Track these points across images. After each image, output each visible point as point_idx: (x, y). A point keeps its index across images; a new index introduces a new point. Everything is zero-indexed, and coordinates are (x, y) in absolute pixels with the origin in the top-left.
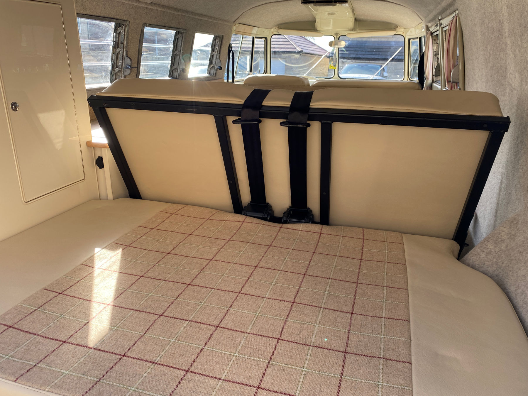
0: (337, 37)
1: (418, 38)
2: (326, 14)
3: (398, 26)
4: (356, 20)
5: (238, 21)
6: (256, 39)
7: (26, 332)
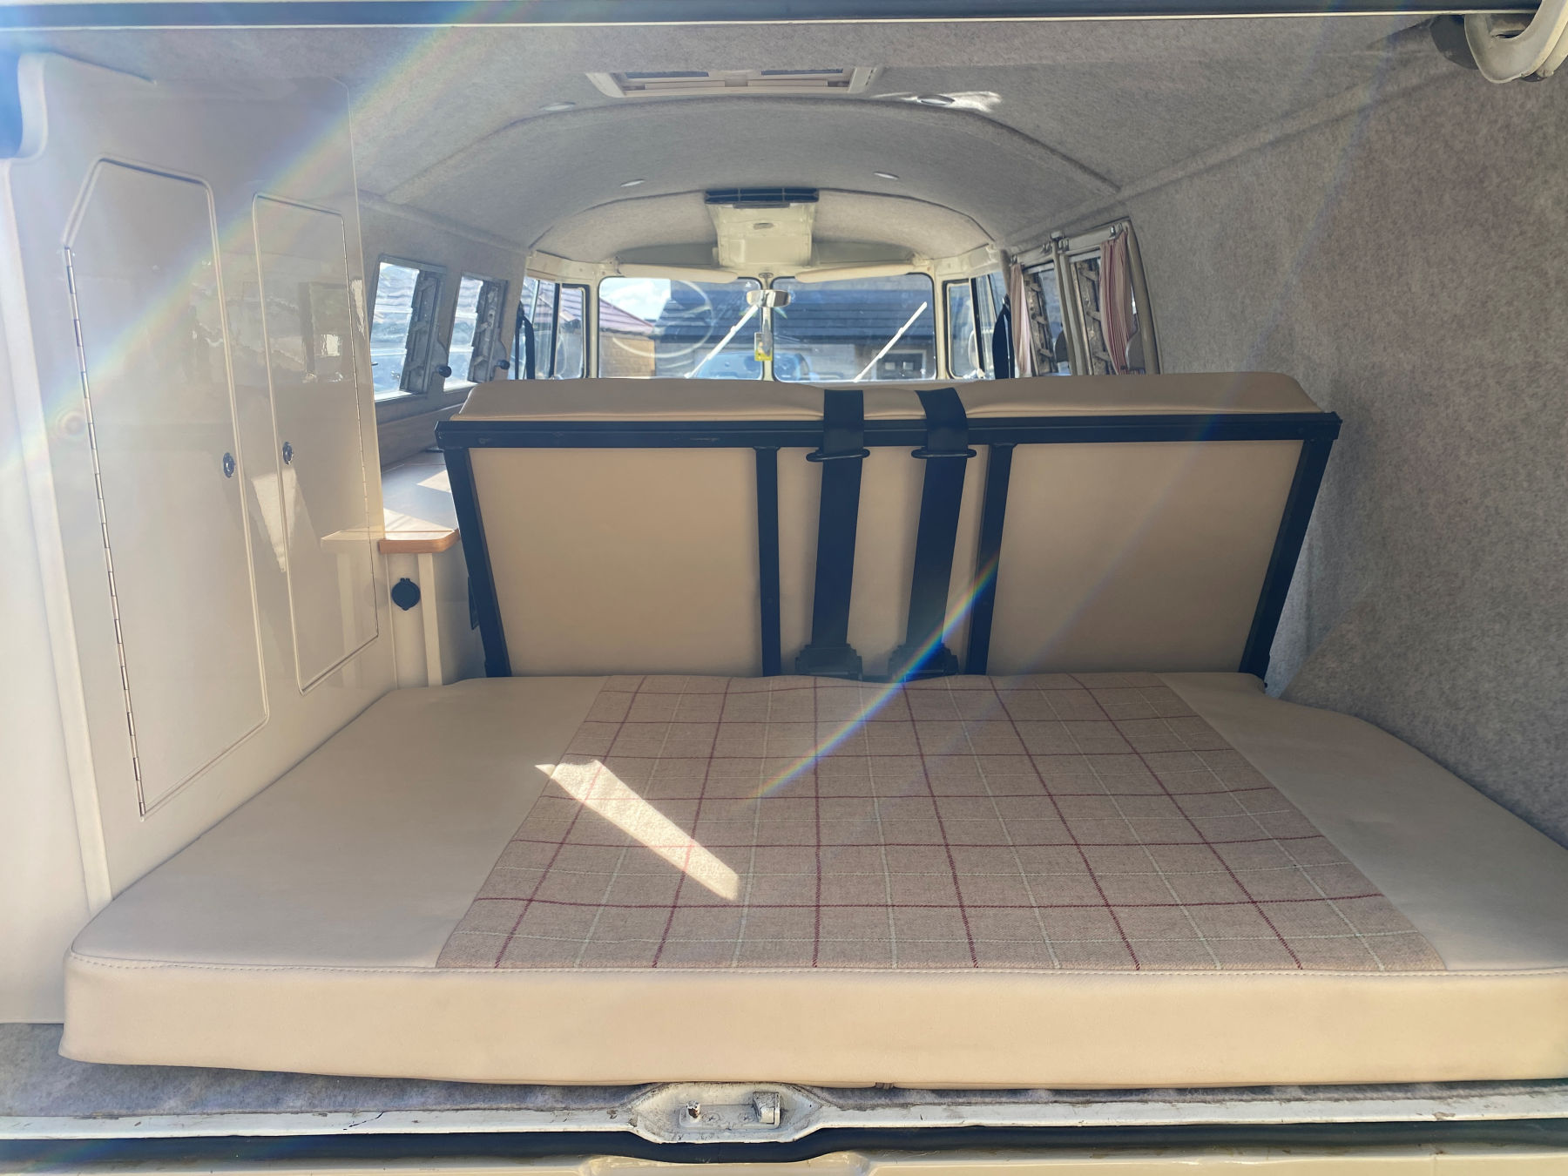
0: (766, 282)
1: (967, 280)
2: (750, 226)
3: (917, 255)
4: (818, 242)
5: (540, 246)
6: (563, 290)
7: (574, 904)
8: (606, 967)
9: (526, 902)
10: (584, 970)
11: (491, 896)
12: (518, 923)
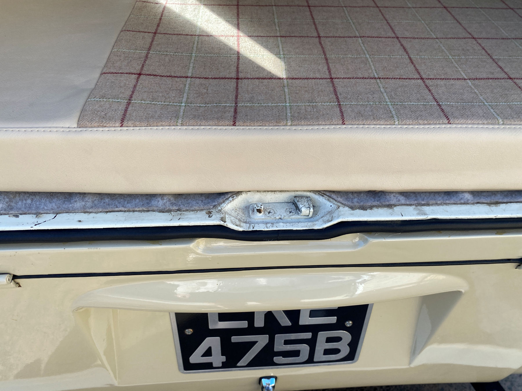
7: (170, 76)
8: (200, 125)
9: (137, 76)
10: (185, 128)
11: (112, 70)
12: (133, 92)
